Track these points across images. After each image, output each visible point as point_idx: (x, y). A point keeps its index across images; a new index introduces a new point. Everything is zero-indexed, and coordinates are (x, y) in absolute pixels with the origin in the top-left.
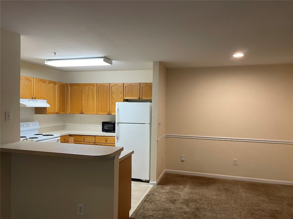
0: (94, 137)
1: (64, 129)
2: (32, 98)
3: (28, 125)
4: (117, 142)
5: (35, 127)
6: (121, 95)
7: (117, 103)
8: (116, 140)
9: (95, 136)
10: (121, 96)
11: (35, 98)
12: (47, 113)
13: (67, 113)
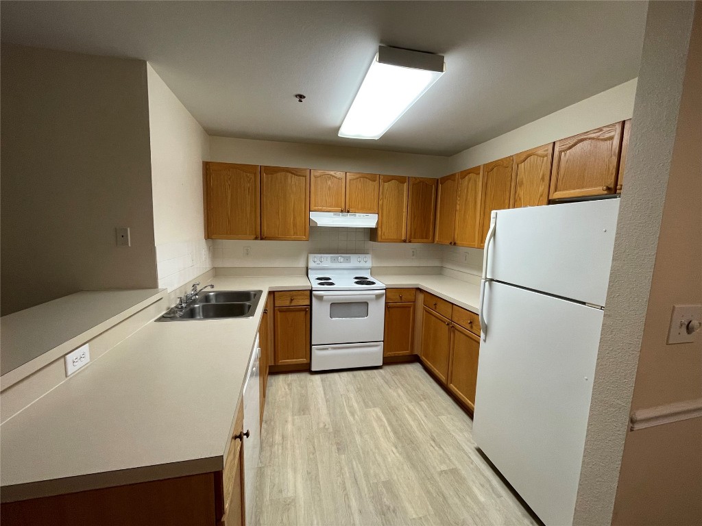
0: (451, 305)
1: (441, 274)
2: (342, 211)
3: (348, 260)
4: (485, 341)
5: (362, 264)
6: (543, 188)
7: (493, 212)
8: (482, 335)
9: (453, 304)
10: (541, 189)
11: (348, 212)
12: (379, 239)
13: (436, 242)
